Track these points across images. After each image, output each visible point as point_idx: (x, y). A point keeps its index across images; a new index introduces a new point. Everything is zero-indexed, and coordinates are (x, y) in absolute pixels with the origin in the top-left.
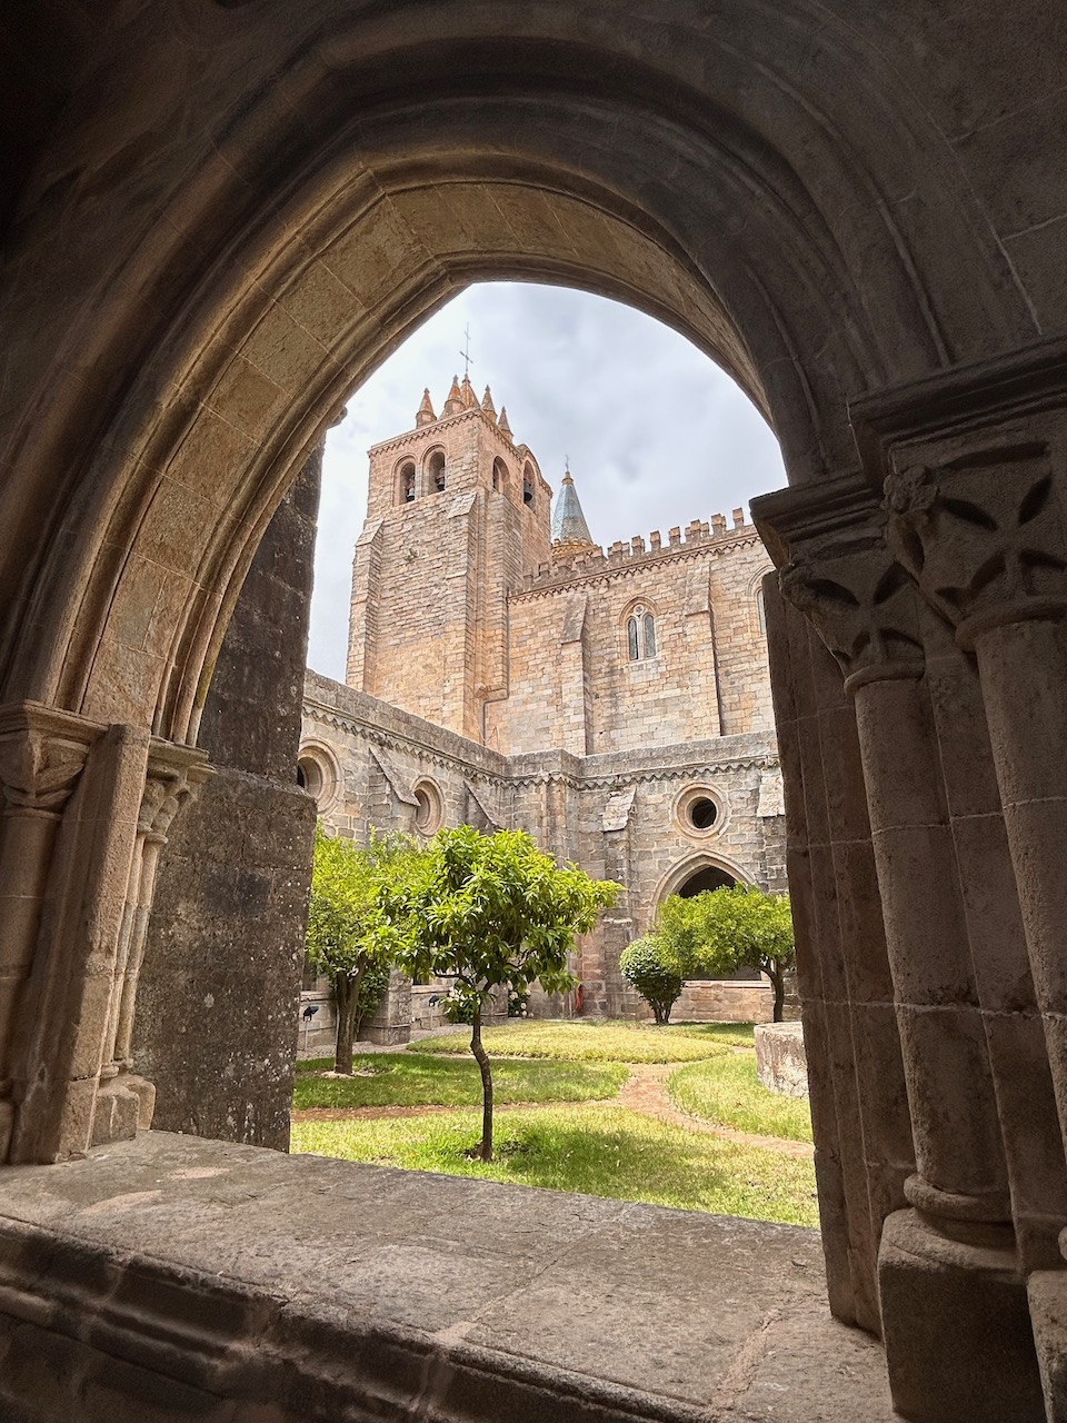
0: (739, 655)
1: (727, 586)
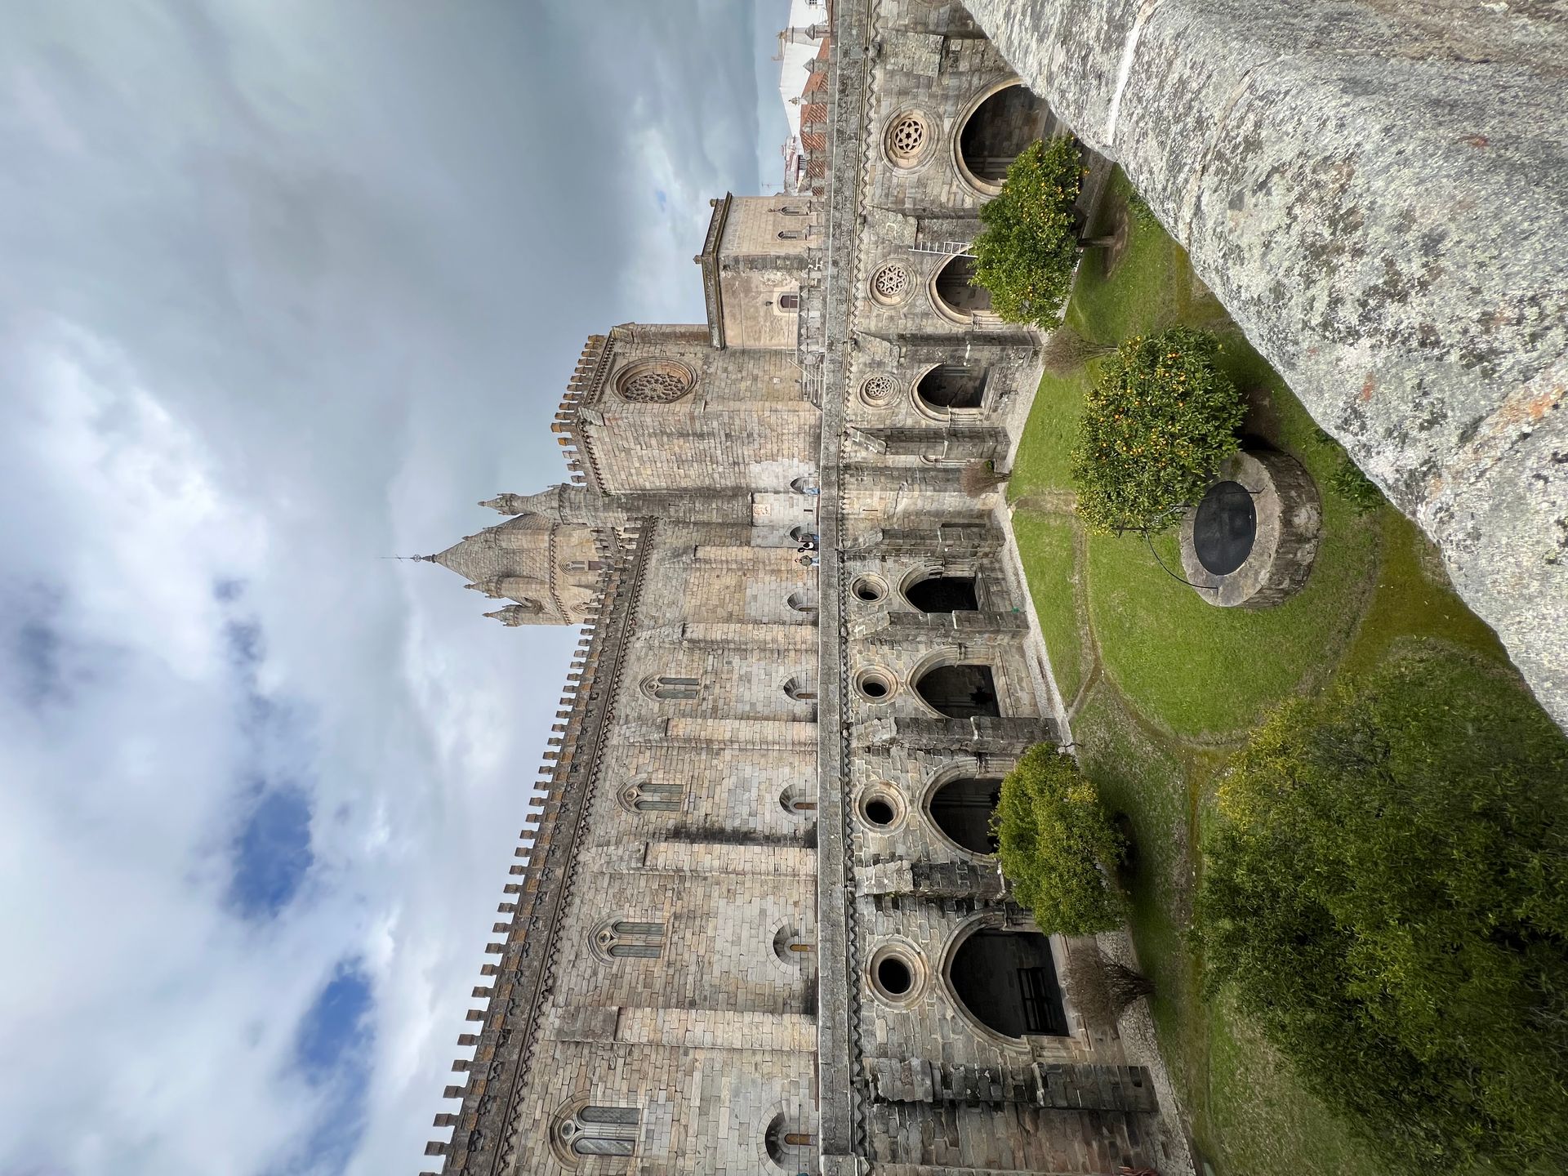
0: (676, 987)
1: (591, 988)
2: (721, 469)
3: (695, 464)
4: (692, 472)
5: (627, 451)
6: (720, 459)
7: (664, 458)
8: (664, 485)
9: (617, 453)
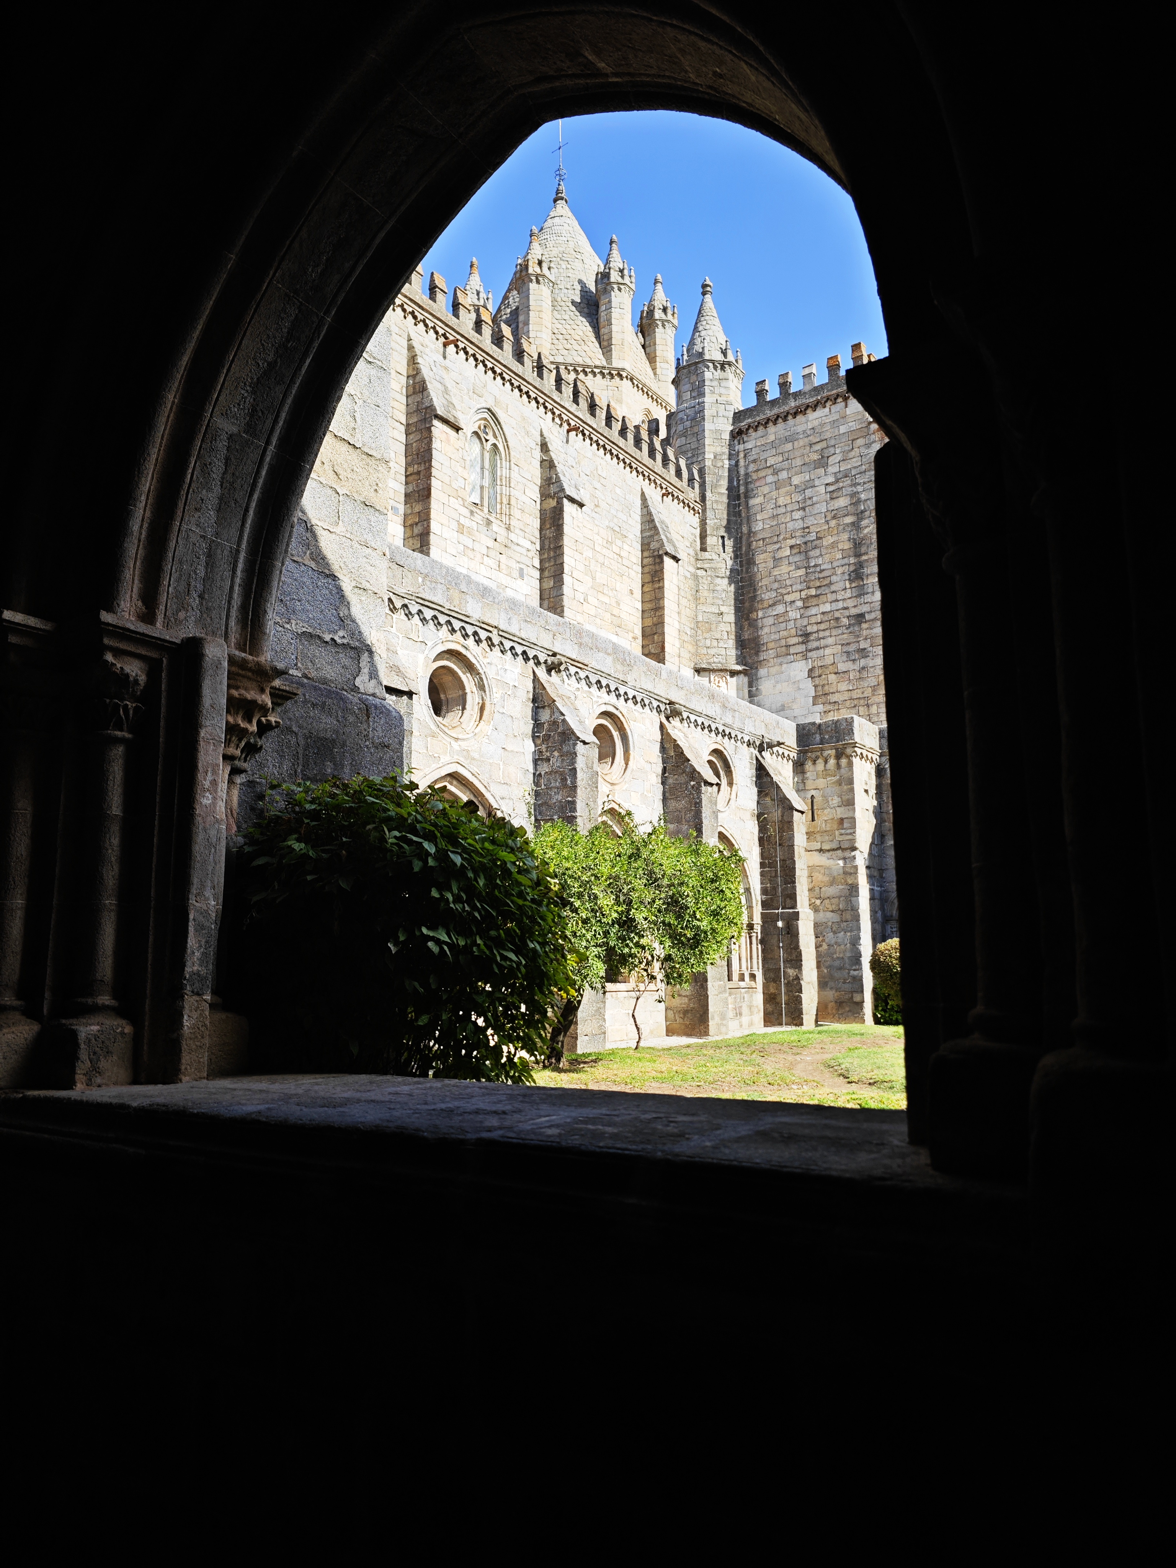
2: (793, 615)
3: (802, 572)
4: (784, 569)
5: (822, 462)
6: (813, 611)
7: (809, 521)
8: (758, 526)
9: (818, 447)
